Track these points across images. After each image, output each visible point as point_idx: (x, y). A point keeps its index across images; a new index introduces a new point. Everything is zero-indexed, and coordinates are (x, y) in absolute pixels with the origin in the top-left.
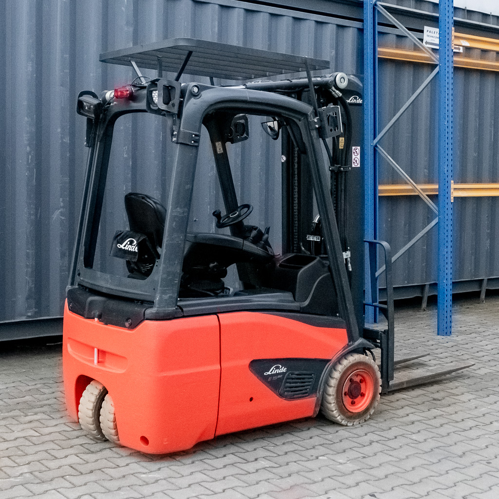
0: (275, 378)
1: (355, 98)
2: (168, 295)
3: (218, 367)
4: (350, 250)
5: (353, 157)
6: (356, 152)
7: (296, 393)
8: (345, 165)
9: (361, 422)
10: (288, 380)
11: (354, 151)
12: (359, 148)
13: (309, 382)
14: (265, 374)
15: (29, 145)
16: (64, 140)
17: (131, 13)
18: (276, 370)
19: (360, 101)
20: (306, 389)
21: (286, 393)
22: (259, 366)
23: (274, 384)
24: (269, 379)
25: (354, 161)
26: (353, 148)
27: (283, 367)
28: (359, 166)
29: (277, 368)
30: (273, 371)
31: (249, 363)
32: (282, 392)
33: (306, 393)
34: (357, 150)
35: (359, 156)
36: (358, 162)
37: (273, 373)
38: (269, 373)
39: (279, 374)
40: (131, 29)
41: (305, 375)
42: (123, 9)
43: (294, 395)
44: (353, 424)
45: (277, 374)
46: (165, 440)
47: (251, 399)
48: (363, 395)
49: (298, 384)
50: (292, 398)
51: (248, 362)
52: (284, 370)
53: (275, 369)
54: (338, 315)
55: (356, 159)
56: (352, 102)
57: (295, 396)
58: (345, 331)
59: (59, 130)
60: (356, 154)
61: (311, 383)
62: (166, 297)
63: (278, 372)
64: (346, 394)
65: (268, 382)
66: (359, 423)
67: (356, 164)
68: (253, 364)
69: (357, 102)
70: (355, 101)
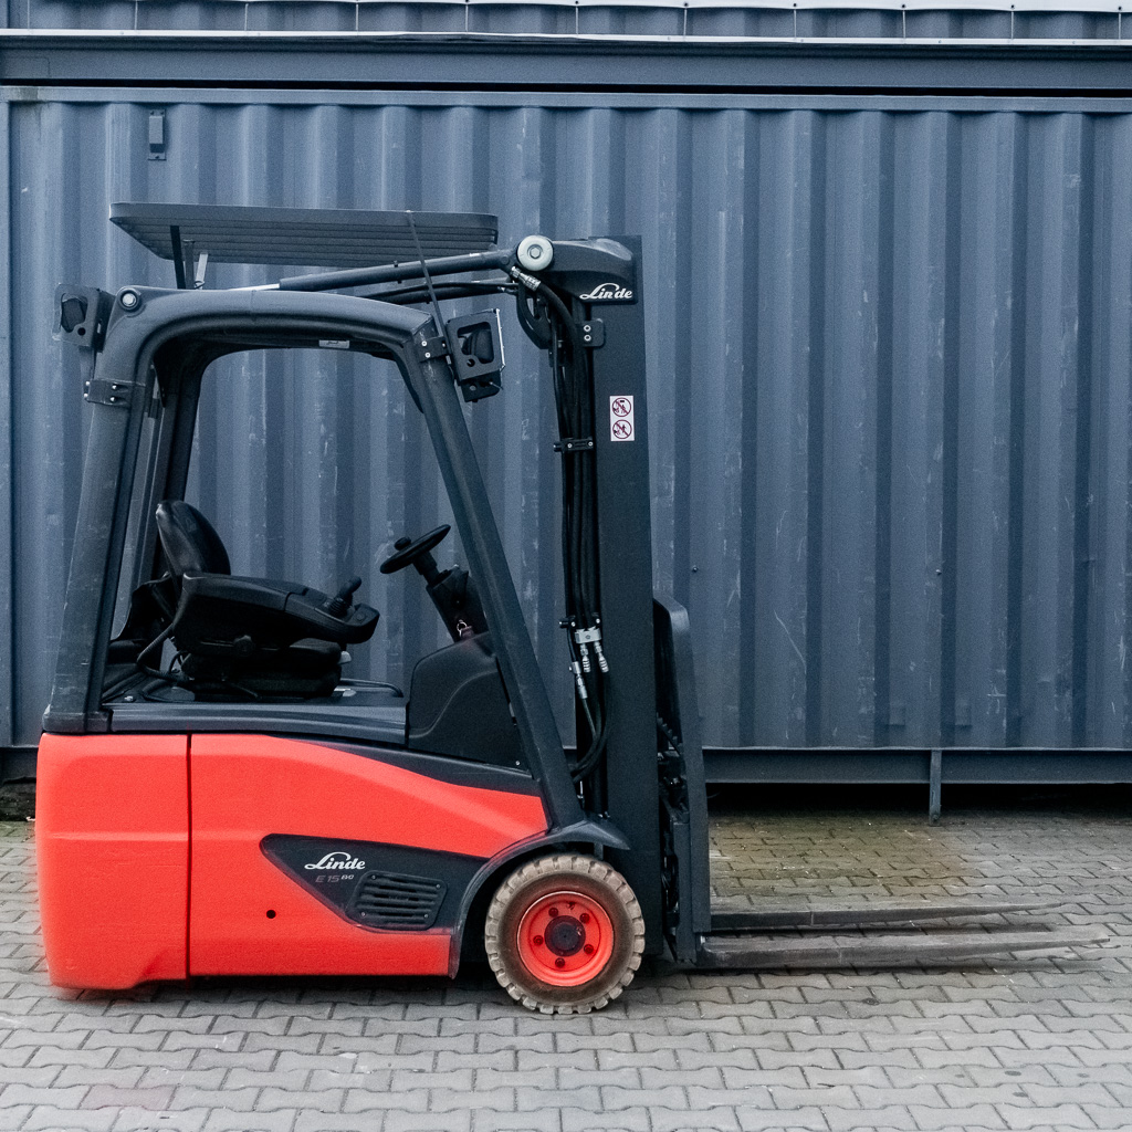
0: (333, 879)
1: (609, 288)
2: (69, 688)
3: (184, 837)
4: (598, 626)
5: (614, 418)
6: (623, 407)
7: (392, 918)
8: (580, 438)
9: (579, 1009)
10: (367, 888)
11: (616, 406)
12: (631, 398)
13: (430, 900)
14: (306, 867)
15: (324, 422)
16: (395, 411)
17: (536, 151)
18: (336, 864)
19: (625, 294)
20: (423, 914)
21: (363, 914)
22: (289, 849)
23: (332, 890)
24: (319, 879)
25: (616, 428)
26: (612, 401)
27: (356, 860)
28: (631, 438)
29: (338, 858)
30: (326, 862)
31: (261, 838)
32: (352, 910)
33: (422, 922)
34: (626, 404)
35: (630, 418)
36: (628, 430)
37: (328, 867)
38: (318, 866)
39: (345, 872)
40: (536, 185)
41: (416, 882)
42: (519, 147)
43: (387, 922)
44: (555, 1012)
45: (338, 872)
46: (69, 961)
47: (271, 914)
48: (591, 951)
49: (407, 901)
50: (383, 926)
51: (258, 836)
52: (358, 865)
53: (332, 859)
54: (518, 763)
55: (621, 424)
56: (600, 297)
57: (390, 925)
58: (538, 801)
59: (385, 392)
60: (621, 413)
61: (432, 903)
62: (65, 691)
63: (341, 867)
64: (538, 941)
65: (315, 885)
66: (575, 1012)
67: (623, 435)
68: (271, 843)
69: (616, 296)
70: (609, 295)
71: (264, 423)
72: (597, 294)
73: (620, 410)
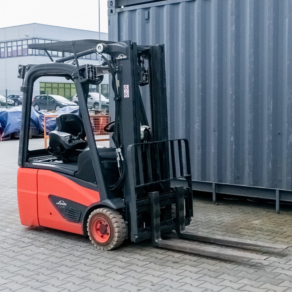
0: (61, 207)
1: (122, 56)
3: (36, 193)
6: (126, 88)
7: (71, 218)
10: (67, 210)
12: (128, 85)
14: (56, 203)
15: (182, 90)
19: (125, 57)
20: (76, 219)
21: (66, 217)
22: (54, 199)
25: (125, 94)
26: (124, 86)
28: (128, 97)
29: (62, 202)
30: (60, 203)
31: (48, 195)
32: (64, 215)
34: (127, 87)
35: (128, 91)
36: (127, 94)
38: (58, 203)
41: (75, 210)
44: (100, 249)
45: (62, 205)
47: (51, 214)
48: (108, 234)
49: (74, 215)
50: (70, 221)
52: (65, 204)
54: (95, 182)
55: (126, 93)
56: (120, 58)
58: (98, 193)
59: (196, 81)
60: (126, 90)
61: (78, 216)
64: (98, 230)
65: (58, 208)
66: (104, 250)
67: (127, 96)
68: (50, 196)
69: (123, 58)
70: (121, 57)
71: (169, 91)
72: (119, 58)
73: (126, 89)
